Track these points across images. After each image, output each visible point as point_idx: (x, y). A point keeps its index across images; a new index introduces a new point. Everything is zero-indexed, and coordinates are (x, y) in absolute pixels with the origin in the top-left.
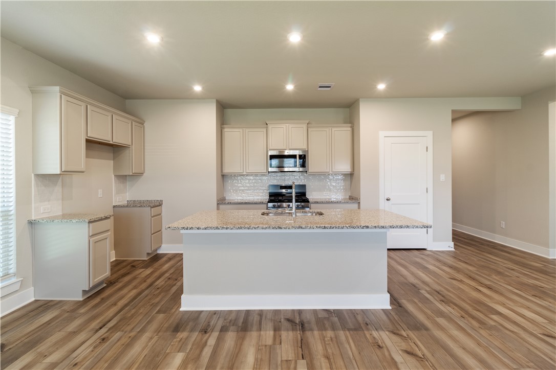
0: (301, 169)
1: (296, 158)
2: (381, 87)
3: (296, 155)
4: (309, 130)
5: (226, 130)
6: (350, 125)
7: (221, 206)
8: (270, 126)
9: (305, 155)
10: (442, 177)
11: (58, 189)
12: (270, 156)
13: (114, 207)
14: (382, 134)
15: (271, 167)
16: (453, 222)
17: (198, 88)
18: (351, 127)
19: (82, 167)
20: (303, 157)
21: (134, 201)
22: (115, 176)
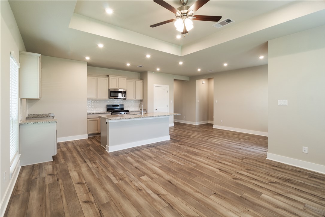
0: (124, 98)
2: (158, 69)
3: (122, 92)
4: (127, 81)
5: (88, 77)
6: (142, 80)
8: (111, 77)
9: (126, 92)
10: (171, 102)
12: (111, 91)
14: (155, 85)
15: (111, 96)
16: (174, 119)
18: (142, 81)
20: (125, 93)
21: (34, 115)
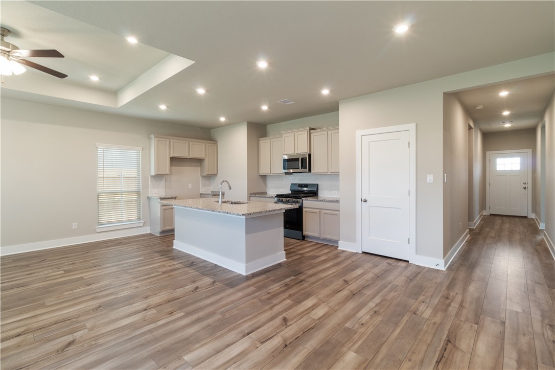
1: (299, 161)
3: (299, 159)
4: (312, 135)
5: (261, 142)
7: (252, 198)
9: (306, 158)
10: (430, 178)
11: (163, 183)
12: (283, 159)
13: (200, 194)
14: (359, 133)
15: (284, 169)
17: (222, 119)
19: (167, 172)
20: (305, 160)
22: (201, 176)
